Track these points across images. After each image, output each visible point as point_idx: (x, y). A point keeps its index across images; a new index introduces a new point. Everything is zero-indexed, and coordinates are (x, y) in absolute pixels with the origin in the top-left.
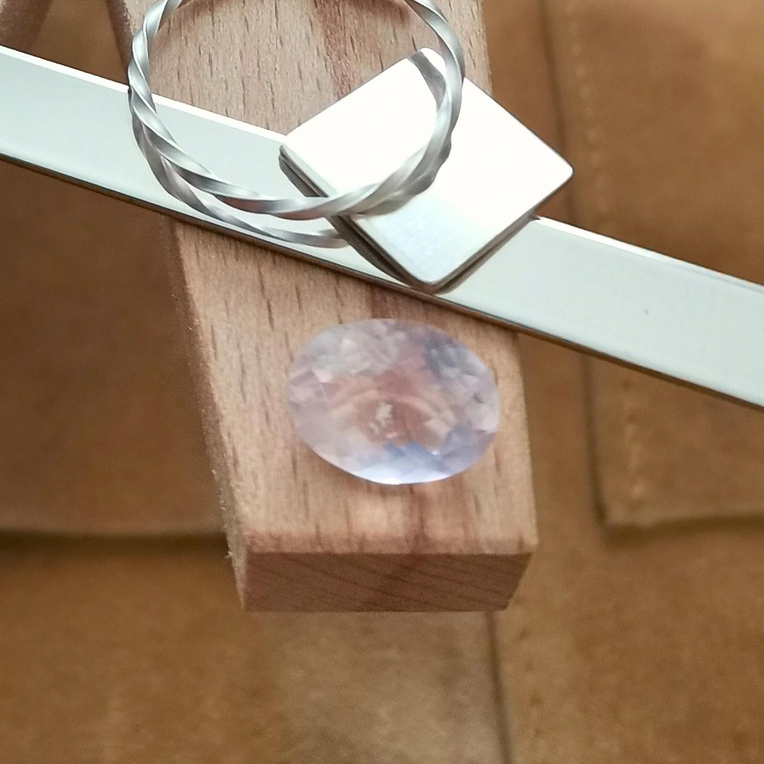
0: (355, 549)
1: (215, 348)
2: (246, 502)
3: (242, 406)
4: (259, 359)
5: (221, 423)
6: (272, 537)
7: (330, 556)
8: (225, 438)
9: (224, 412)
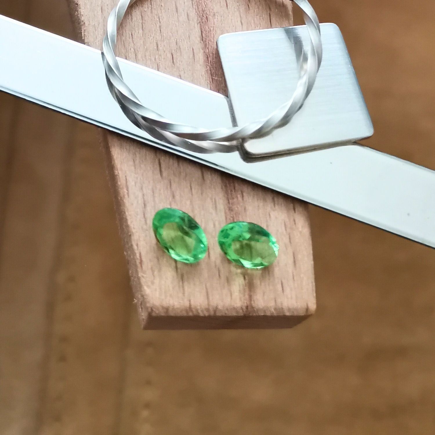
1: (128, 190)
2: (148, 286)
3: (145, 227)
4: (154, 197)
5: (132, 237)
7: (197, 318)
8: (135, 247)
9: (134, 231)
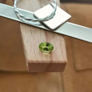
0: (43, 62)
1: (24, 38)
2: (28, 56)
3: (28, 44)
4: (30, 39)
5: (25, 47)
6: (31, 61)
7: (39, 63)
